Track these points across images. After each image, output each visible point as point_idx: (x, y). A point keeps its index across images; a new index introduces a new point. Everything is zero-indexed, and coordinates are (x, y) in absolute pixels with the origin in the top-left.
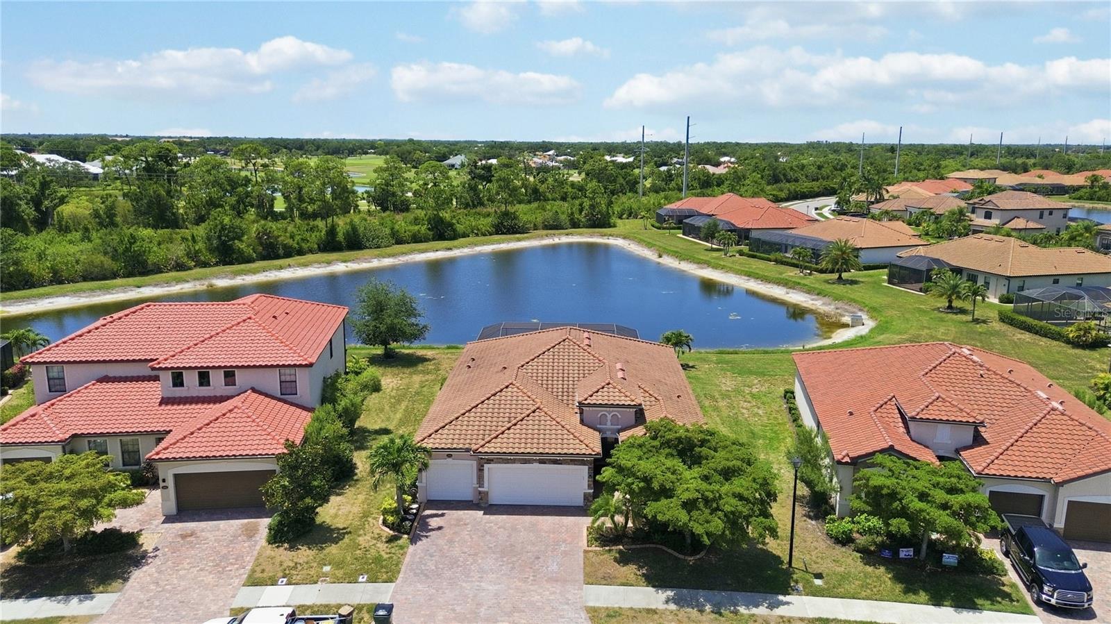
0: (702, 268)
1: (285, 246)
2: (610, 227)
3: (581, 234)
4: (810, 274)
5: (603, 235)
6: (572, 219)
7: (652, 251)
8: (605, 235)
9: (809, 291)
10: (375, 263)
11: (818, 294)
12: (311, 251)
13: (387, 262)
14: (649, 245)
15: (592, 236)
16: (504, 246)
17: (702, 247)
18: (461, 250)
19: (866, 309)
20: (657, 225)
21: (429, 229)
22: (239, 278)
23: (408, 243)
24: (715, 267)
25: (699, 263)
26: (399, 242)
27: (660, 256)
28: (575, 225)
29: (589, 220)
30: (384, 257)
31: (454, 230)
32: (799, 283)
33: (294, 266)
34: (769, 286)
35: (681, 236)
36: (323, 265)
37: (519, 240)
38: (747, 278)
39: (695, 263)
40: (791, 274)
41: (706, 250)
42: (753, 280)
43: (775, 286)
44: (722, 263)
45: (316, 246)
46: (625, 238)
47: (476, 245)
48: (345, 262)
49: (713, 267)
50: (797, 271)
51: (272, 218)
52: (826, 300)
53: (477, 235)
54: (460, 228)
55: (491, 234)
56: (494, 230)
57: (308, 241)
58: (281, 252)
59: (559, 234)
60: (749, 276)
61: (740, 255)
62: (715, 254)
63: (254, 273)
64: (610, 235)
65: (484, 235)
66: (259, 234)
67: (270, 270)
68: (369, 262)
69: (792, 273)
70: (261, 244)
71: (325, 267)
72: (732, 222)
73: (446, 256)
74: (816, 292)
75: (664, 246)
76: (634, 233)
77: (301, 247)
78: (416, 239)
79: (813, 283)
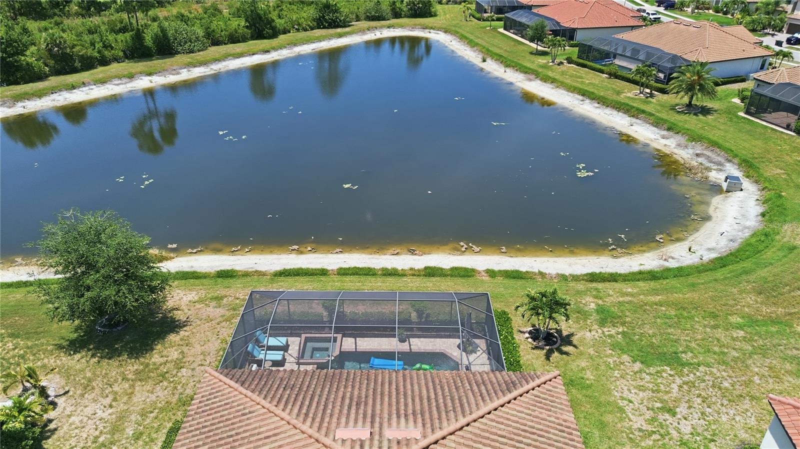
0: (530, 80)
1: (83, 58)
2: (431, 16)
3: (402, 26)
4: (652, 95)
5: (425, 28)
6: (394, 8)
7: (474, 51)
8: (426, 28)
9: (657, 123)
10: (185, 75)
11: (669, 129)
12: (117, 60)
13: (198, 72)
14: (472, 44)
15: (413, 28)
16: (325, 45)
17: (526, 48)
18: (280, 52)
19: (736, 161)
20: (478, 15)
21: (247, 27)
22: (20, 104)
23: (225, 44)
24: (545, 79)
25: (526, 73)
26: (216, 43)
27: (484, 61)
28: (397, 15)
29: (411, 9)
30: (195, 67)
31: (274, 28)
32: (643, 112)
33: (89, 84)
34: (608, 111)
35: (502, 30)
36: (124, 80)
37: (340, 36)
38: (581, 98)
39: (521, 72)
40: (629, 95)
41: (531, 53)
42: (588, 101)
43: (615, 112)
44: (550, 74)
45: (121, 54)
46: (446, 31)
47: (295, 45)
48: (150, 74)
49: (541, 80)
50: (636, 90)
51: (95, 9)
52: (679, 138)
53: (298, 30)
54: (279, 23)
55: (312, 29)
56: (315, 24)
57: (112, 48)
58: (77, 64)
59: (382, 27)
60: (583, 95)
61: (569, 63)
62: (542, 60)
63: (40, 97)
64: (431, 28)
65: (305, 30)
66: (48, 45)
67: (60, 90)
68: (178, 73)
69: (630, 93)
70: (52, 56)
71: (126, 83)
72: (556, 18)
73: (263, 61)
74: (666, 126)
75: (487, 45)
76: (455, 26)
77: (103, 57)
78: (234, 39)
79: (659, 112)
